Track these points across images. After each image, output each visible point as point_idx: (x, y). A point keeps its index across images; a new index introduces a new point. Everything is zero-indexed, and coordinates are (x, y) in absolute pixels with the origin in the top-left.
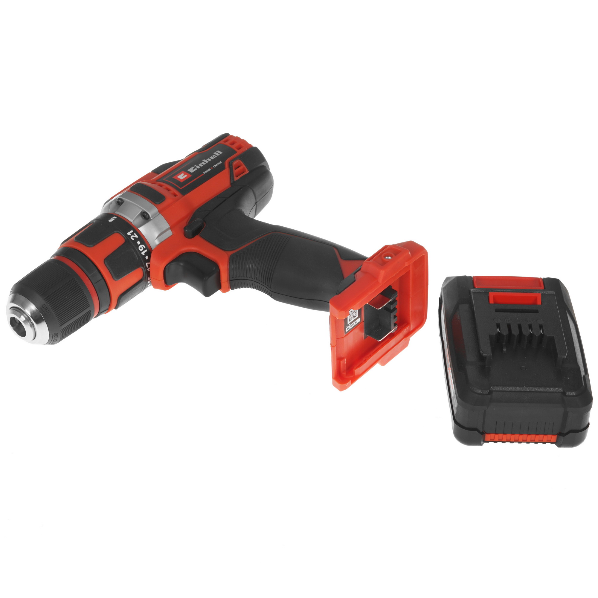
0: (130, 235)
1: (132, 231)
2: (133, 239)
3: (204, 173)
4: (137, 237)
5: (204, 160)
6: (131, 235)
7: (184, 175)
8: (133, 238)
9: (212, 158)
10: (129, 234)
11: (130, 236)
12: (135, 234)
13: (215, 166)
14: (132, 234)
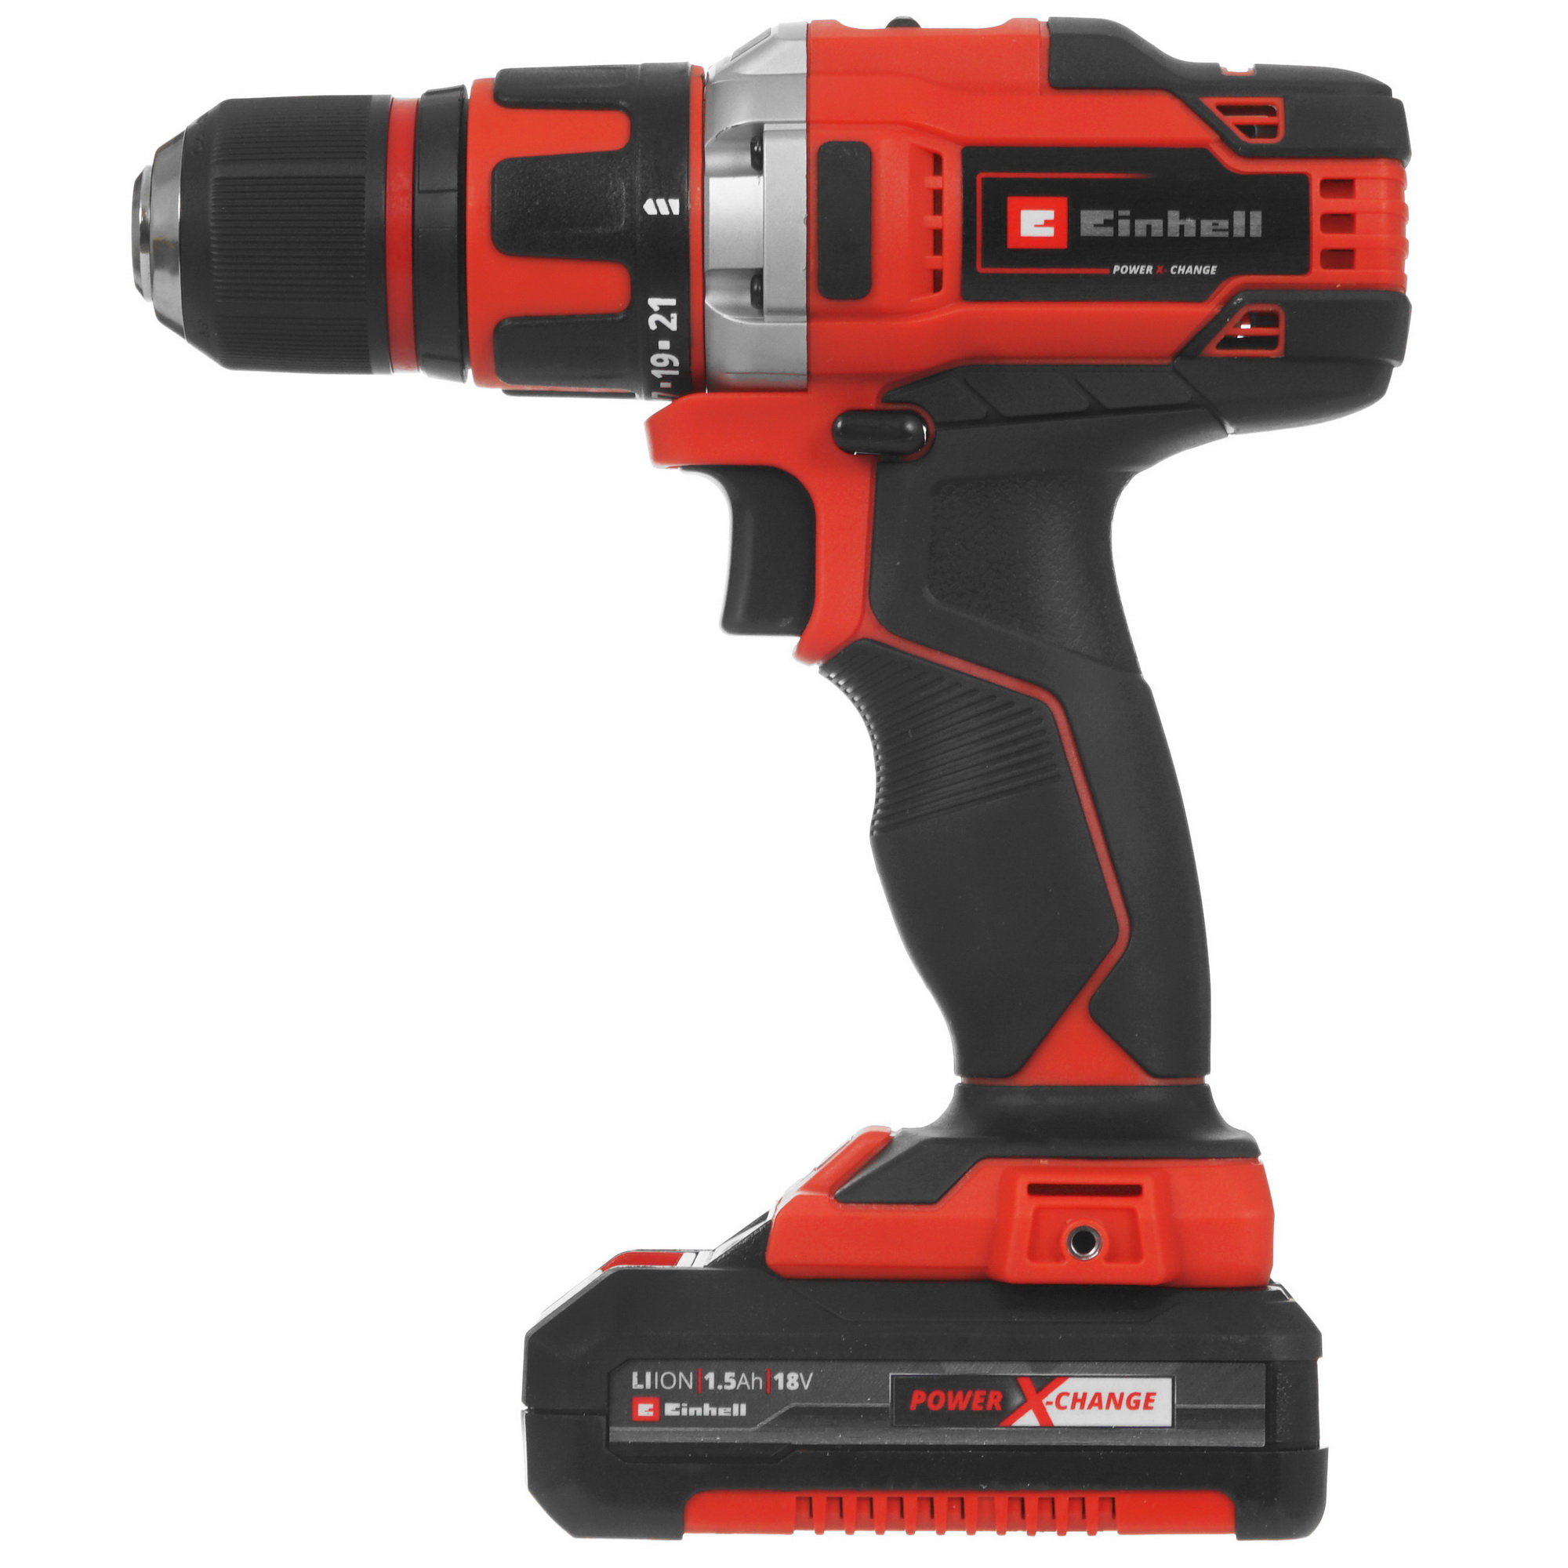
0: (656, 309)
1: (672, 302)
2: (653, 326)
3: (1116, 268)
4: (673, 325)
5: (1173, 216)
6: (658, 312)
7: (1047, 223)
8: (658, 323)
9: (1207, 228)
10: (654, 303)
11: (651, 312)
12: (674, 316)
13: (1181, 270)
14: (665, 311)
